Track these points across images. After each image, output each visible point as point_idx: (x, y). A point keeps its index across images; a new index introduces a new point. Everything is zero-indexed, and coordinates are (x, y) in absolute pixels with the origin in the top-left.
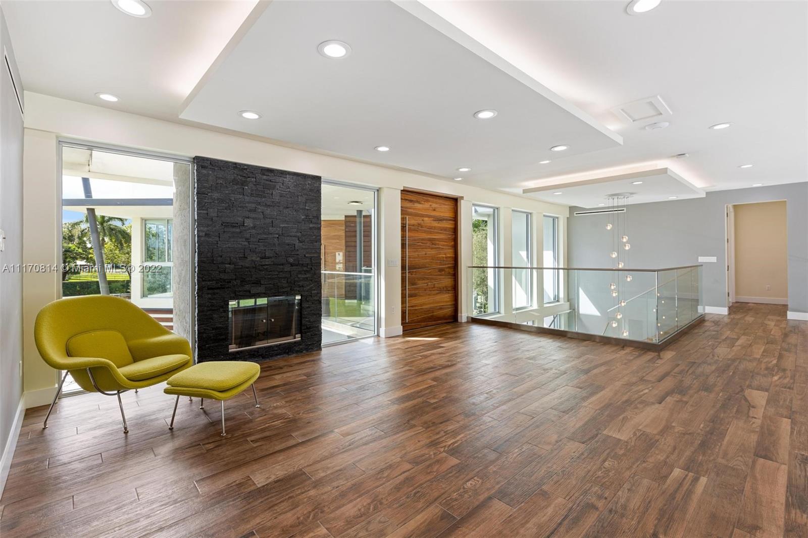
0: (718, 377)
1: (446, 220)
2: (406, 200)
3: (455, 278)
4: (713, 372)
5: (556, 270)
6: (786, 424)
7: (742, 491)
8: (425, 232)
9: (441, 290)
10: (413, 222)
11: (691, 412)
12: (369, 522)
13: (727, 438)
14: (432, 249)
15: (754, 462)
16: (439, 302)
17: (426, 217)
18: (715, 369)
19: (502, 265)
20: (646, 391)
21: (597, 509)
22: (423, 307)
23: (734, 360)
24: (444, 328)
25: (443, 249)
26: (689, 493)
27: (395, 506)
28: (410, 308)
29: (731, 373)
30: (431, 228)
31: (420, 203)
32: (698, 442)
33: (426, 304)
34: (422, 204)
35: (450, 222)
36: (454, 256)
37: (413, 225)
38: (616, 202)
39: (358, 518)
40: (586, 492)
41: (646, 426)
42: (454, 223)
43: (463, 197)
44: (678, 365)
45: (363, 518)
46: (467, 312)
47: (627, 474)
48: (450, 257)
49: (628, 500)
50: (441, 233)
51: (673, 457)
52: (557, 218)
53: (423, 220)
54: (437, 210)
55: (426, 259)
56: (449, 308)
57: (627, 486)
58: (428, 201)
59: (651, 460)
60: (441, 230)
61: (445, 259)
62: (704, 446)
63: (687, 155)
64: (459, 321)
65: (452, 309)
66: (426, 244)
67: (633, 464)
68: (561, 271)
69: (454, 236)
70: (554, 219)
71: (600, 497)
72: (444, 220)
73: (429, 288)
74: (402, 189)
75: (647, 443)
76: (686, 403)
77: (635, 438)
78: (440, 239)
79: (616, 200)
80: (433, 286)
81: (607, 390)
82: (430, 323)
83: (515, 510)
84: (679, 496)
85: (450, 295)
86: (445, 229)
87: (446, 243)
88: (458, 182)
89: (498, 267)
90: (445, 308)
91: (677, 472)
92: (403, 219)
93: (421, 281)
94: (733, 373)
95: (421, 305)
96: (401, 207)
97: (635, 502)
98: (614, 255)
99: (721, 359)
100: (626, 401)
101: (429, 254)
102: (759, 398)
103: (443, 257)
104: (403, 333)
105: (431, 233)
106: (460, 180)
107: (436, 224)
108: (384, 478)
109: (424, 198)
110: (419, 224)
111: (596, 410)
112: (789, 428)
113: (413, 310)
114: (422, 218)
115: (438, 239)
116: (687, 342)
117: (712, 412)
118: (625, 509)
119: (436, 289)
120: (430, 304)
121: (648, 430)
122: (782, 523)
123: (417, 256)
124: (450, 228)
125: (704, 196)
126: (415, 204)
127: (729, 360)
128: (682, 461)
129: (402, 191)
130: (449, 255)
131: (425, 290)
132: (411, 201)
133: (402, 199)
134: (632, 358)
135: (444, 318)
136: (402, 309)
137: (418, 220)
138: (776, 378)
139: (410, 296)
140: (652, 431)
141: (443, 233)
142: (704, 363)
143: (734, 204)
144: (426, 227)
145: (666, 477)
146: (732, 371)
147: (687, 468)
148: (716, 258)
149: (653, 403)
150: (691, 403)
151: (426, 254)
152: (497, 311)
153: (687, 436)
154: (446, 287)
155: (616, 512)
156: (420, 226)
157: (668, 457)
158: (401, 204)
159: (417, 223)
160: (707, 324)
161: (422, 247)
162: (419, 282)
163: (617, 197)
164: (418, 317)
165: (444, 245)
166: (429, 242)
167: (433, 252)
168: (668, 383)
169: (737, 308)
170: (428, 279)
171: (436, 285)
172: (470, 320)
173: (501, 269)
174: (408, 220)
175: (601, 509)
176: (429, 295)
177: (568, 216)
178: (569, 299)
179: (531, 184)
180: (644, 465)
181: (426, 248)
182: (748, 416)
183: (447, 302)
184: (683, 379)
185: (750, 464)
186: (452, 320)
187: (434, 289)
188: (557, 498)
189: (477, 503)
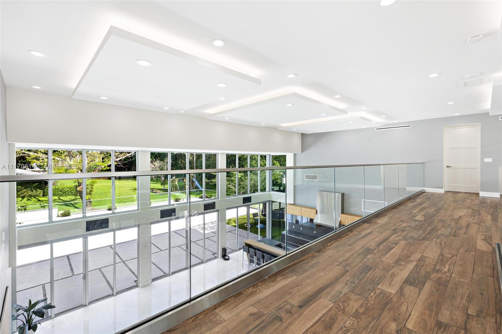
0: (437, 226)
4: (440, 229)
18: (438, 231)
20: (470, 219)
23: (424, 239)
29: (429, 228)
94: (427, 228)
99: (434, 239)
127: (428, 239)
142: (447, 236)
146: (428, 229)
184: (456, 225)
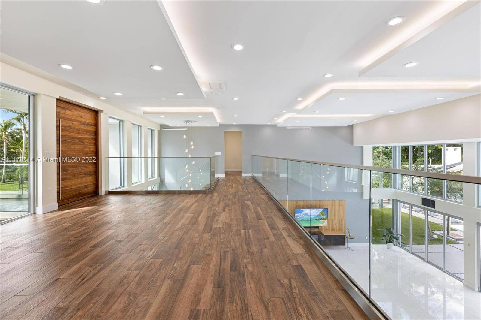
0: (235, 199)
1: (90, 125)
2: (59, 106)
3: (96, 166)
5: (153, 158)
6: (259, 208)
7: (260, 230)
8: (74, 132)
9: (86, 175)
10: (65, 124)
11: (235, 212)
12: (137, 304)
13: (248, 217)
14: (79, 145)
15: (258, 221)
16: (85, 183)
17: (75, 121)
18: (232, 196)
19: (126, 156)
20: (217, 209)
21: (228, 252)
22: (73, 187)
23: (236, 192)
24: (91, 200)
25: (87, 145)
26: (249, 235)
27: (145, 291)
28: (62, 189)
30: (79, 130)
31: (70, 111)
32: (242, 221)
33: (75, 185)
34: (72, 111)
35: (93, 127)
36: (95, 150)
37: (65, 127)
38: (188, 125)
39: (127, 307)
40: (222, 248)
41: (225, 221)
42: (95, 127)
43: (103, 111)
44: (221, 197)
45: (131, 305)
46: (105, 188)
47: (230, 237)
48: (92, 151)
49: (235, 245)
50: (85, 134)
51: (239, 227)
52: (154, 130)
53: (73, 124)
54: (83, 117)
55: (75, 152)
56: (91, 186)
57: (232, 241)
58: (77, 110)
59: (233, 230)
60: (86, 132)
61: (89, 153)
62: (244, 221)
63: (220, 108)
64: (99, 194)
65: (94, 187)
66: (75, 141)
67: (229, 234)
68: (143, 159)
69: (95, 137)
70: (152, 130)
71: (227, 248)
72: (88, 125)
73: (78, 173)
74: (58, 98)
75: (229, 226)
76: (231, 209)
77: (224, 225)
78: (86, 138)
79: (188, 124)
80: (80, 172)
81: (204, 211)
82: (78, 199)
83: (202, 265)
84: (247, 238)
85: (92, 177)
86: (89, 131)
87: (89, 141)
88: (102, 101)
89: (123, 158)
90: (88, 187)
91: (243, 231)
92: (58, 121)
93: (71, 168)
95: (71, 186)
96: (57, 112)
97: (238, 244)
98: (187, 151)
99: (232, 193)
100: (213, 214)
101: (77, 148)
102: (249, 203)
103: (88, 151)
104: (58, 208)
105: (79, 133)
106: (103, 100)
107: (82, 127)
108: (126, 283)
109: (73, 107)
110: (69, 126)
111: (205, 220)
112: (260, 209)
113: (65, 190)
114: (72, 122)
115: (83, 138)
116: (218, 189)
117: (240, 210)
118: (236, 248)
119: (82, 173)
120: (77, 184)
121: (227, 221)
122: (272, 234)
123: (68, 150)
124: (93, 131)
125: (218, 126)
126: (66, 111)
127: (234, 192)
128: (242, 228)
129: (57, 99)
130: (91, 150)
131: (74, 175)
132: (63, 108)
133: (56, 106)
134: (204, 198)
135: (88, 193)
136: (57, 190)
137: (69, 123)
138: (249, 196)
139: (63, 180)
140: (228, 221)
141: (88, 134)
142: (228, 195)
143: (225, 130)
144: (75, 128)
145: (241, 234)
146: (237, 196)
147: (244, 229)
148: (221, 153)
149: (222, 212)
150: (233, 209)
151: (75, 148)
152: (122, 185)
153: (238, 220)
154: (90, 172)
155: (234, 250)
156: (70, 128)
157: (237, 228)
158: (56, 110)
159: (68, 125)
160: (220, 181)
161: (71, 143)
162: (69, 169)
163: (188, 122)
164: (69, 195)
165: (88, 143)
166: (77, 140)
167: (80, 147)
168: (222, 204)
169: (227, 174)
170: (76, 167)
171: (83, 171)
172: (107, 192)
173: (125, 159)
174: (61, 123)
175: (230, 251)
176: (77, 178)
177: (159, 130)
178: (159, 175)
179: (148, 109)
180: (233, 233)
181: (75, 144)
182: (250, 209)
183: (90, 182)
184: (226, 202)
185: (258, 222)
186: (94, 195)
187: (81, 174)
188: (214, 254)
189: (185, 270)
